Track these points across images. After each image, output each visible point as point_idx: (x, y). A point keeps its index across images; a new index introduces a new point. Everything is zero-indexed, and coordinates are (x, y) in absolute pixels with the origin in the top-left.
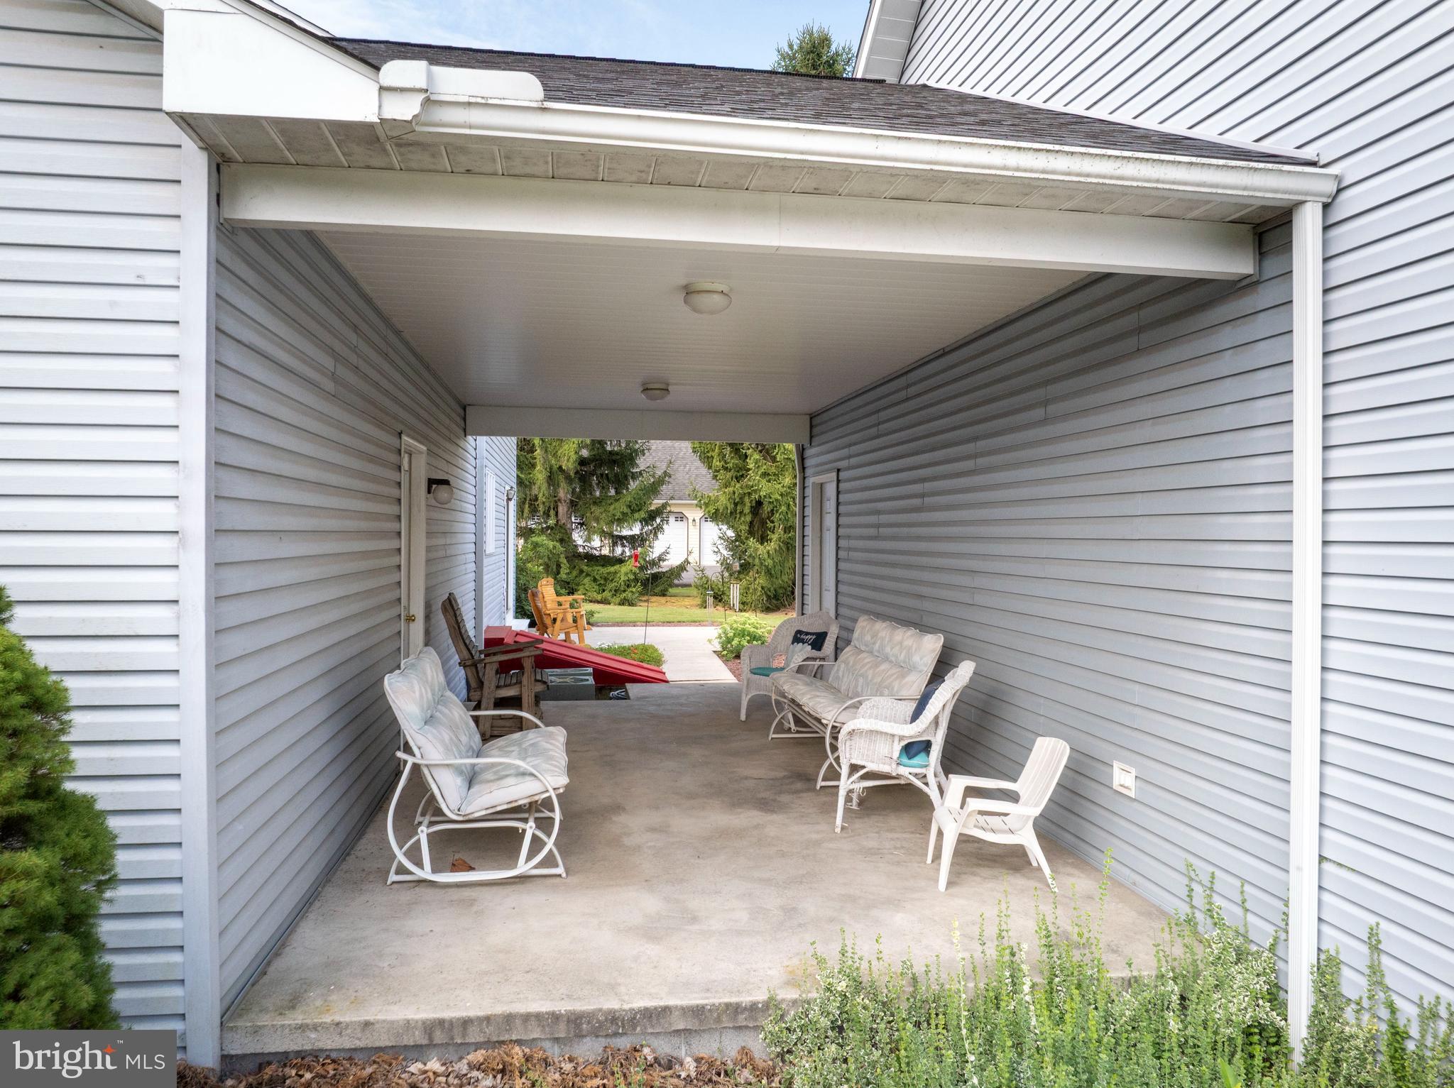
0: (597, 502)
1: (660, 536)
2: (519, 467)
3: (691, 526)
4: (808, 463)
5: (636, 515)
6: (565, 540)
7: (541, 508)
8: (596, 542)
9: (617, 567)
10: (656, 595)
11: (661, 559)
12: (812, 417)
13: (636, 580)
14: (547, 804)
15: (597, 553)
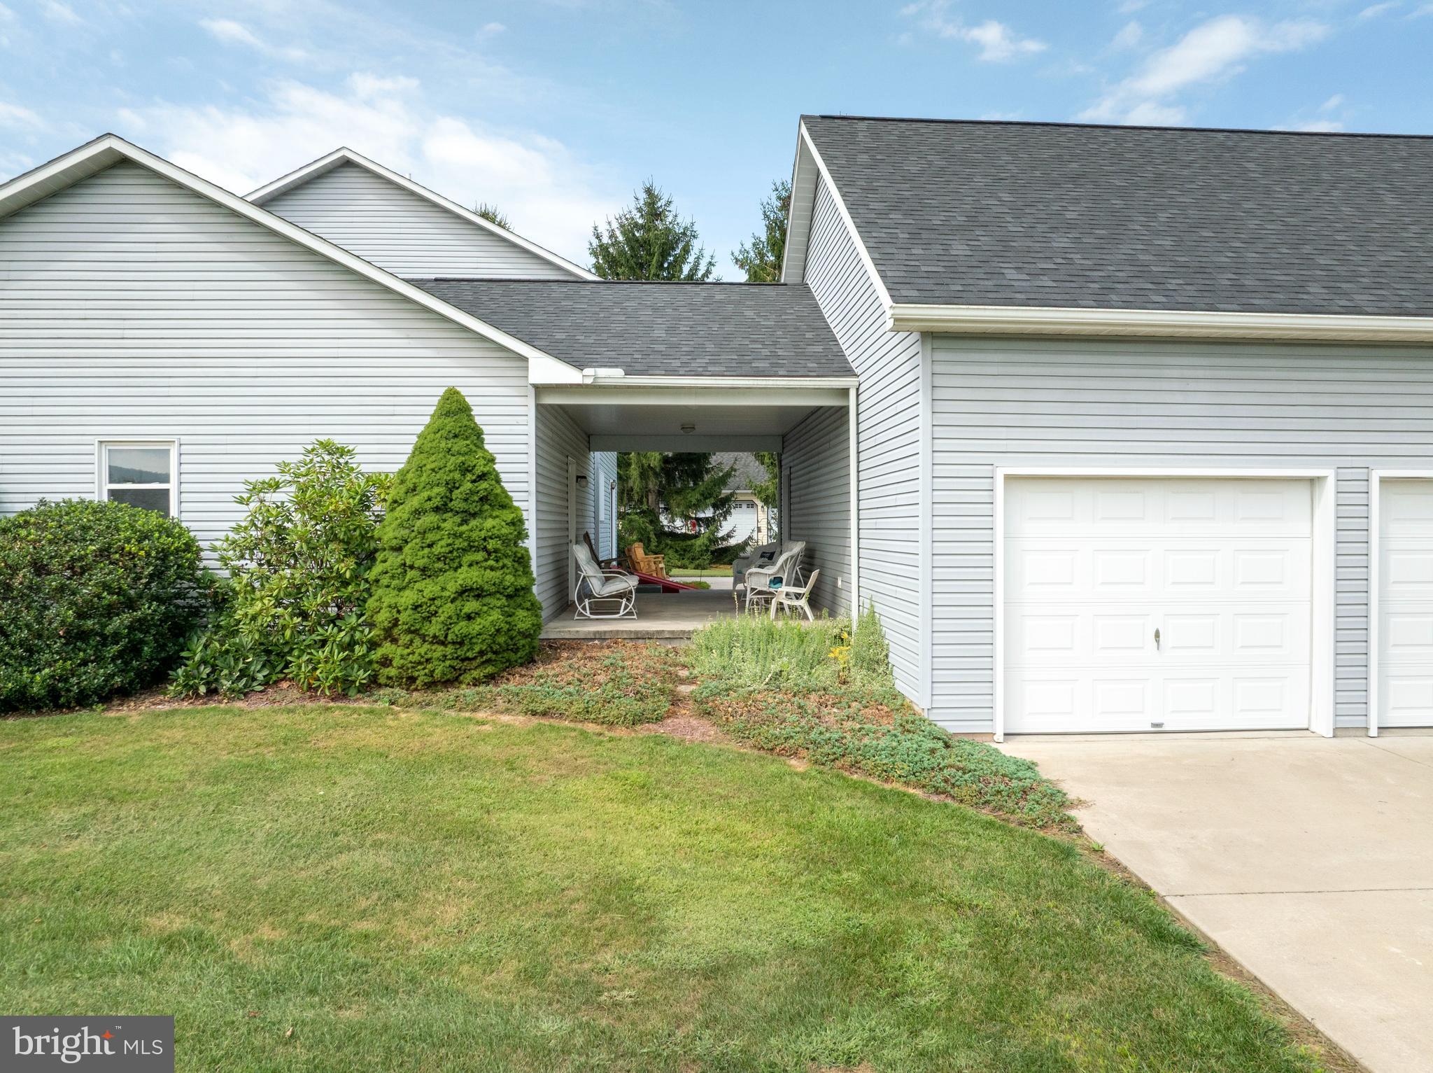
0: (679, 492)
1: (728, 518)
2: (619, 466)
3: (760, 512)
4: (783, 463)
5: (708, 501)
6: (655, 521)
7: (636, 497)
8: (678, 523)
9: (693, 541)
10: (724, 564)
11: (729, 536)
12: (784, 437)
13: (707, 550)
14: (631, 592)
15: (679, 532)
